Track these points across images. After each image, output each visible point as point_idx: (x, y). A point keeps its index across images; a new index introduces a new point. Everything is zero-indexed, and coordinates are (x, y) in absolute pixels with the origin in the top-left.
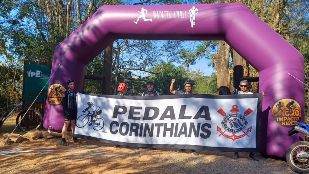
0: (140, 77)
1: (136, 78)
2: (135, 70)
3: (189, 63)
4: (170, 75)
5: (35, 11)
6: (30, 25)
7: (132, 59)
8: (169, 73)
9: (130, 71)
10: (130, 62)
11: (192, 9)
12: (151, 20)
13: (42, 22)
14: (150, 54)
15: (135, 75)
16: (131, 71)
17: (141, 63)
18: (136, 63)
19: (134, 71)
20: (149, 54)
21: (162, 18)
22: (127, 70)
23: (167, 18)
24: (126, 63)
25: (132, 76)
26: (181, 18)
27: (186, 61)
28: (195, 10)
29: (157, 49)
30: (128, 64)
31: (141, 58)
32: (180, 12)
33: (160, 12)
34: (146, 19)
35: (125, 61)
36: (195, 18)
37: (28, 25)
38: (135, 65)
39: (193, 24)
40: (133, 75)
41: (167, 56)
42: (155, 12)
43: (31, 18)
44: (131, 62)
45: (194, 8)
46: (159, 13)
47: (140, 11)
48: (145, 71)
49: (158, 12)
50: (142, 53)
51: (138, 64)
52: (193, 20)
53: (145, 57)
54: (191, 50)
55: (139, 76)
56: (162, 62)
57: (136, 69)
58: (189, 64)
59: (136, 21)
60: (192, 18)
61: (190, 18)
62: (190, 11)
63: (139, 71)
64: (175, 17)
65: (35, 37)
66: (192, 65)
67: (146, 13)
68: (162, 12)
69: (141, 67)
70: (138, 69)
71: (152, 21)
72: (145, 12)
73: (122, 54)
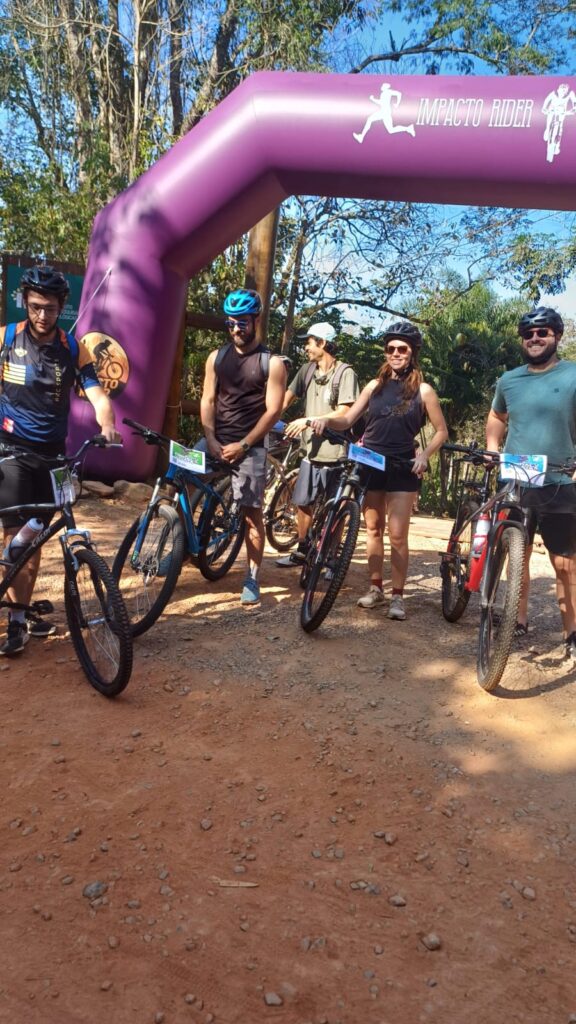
0: (368, 330)
1: (356, 332)
2: (353, 306)
3: (540, 289)
4: (476, 330)
5: (33, 82)
6: (19, 131)
7: (347, 265)
8: (473, 321)
9: (336, 306)
10: (338, 276)
11: (557, 94)
12: (411, 130)
13: (57, 121)
14: (410, 249)
15: (353, 323)
16: (339, 306)
17: (375, 282)
18: (358, 278)
19: (350, 307)
20: (405, 249)
21: (448, 123)
22: (327, 305)
23: (466, 125)
24: (326, 278)
25: (343, 325)
26: (515, 125)
27: (531, 280)
28: (567, 99)
29: (436, 231)
30: (331, 282)
31: (378, 261)
32: (512, 103)
33: (444, 102)
34: (394, 126)
35: (321, 271)
36: (564, 128)
37: (14, 133)
38: (355, 286)
39: (553, 150)
40: (345, 322)
41: (469, 258)
42: (427, 100)
43: (20, 109)
44: (343, 275)
45: (563, 90)
46: (440, 106)
47: (375, 97)
48: (385, 309)
49: (436, 100)
50: (383, 245)
51: (365, 284)
52: (555, 134)
53: (391, 257)
54: (554, 239)
55: (366, 326)
56: (452, 277)
57: (358, 302)
58: (542, 291)
59: (360, 132)
60: (552, 128)
61: (545, 128)
62: (550, 102)
63: (367, 308)
64: (493, 124)
65: (34, 175)
66: (551, 295)
67: (396, 105)
68: (452, 101)
69: (375, 294)
70: (363, 303)
71: (414, 134)
72: (394, 98)
73: (311, 244)
